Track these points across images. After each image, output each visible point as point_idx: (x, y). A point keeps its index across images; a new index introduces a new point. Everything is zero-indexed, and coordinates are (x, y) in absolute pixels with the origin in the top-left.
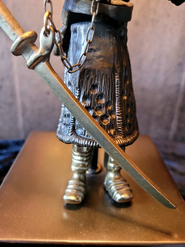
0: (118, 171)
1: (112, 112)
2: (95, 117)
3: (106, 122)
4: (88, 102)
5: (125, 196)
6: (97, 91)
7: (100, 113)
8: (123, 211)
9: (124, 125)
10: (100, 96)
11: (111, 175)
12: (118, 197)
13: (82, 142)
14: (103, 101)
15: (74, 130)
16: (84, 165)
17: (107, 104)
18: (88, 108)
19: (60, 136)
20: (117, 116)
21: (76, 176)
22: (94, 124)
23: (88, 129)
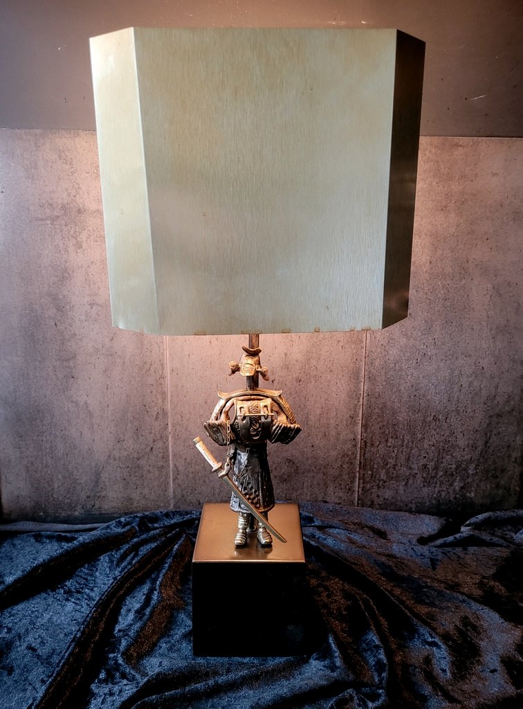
0: (264, 528)
1: (258, 496)
2: (249, 499)
3: (255, 501)
4: (246, 491)
5: (268, 541)
6: (250, 486)
7: (252, 497)
8: (266, 549)
9: (264, 502)
10: (252, 488)
11: (261, 530)
12: (263, 541)
13: (243, 511)
14: (254, 490)
15: (239, 505)
16: (245, 525)
17: (255, 492)
18: (246, 494)
19: (232, 508)
20: (260, 497)
21: (241, 531)
22: (248, 503)
23: (246, 505)
